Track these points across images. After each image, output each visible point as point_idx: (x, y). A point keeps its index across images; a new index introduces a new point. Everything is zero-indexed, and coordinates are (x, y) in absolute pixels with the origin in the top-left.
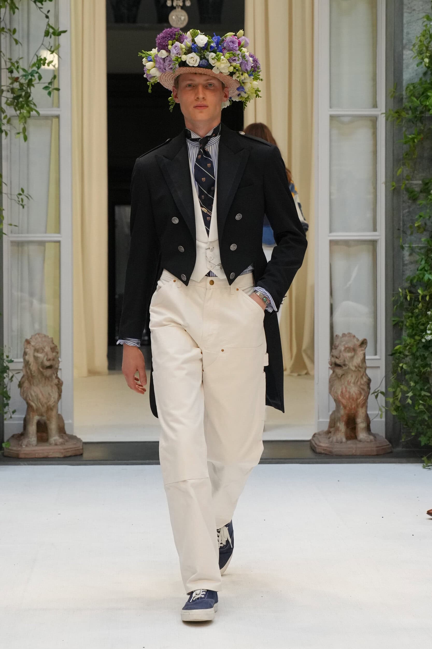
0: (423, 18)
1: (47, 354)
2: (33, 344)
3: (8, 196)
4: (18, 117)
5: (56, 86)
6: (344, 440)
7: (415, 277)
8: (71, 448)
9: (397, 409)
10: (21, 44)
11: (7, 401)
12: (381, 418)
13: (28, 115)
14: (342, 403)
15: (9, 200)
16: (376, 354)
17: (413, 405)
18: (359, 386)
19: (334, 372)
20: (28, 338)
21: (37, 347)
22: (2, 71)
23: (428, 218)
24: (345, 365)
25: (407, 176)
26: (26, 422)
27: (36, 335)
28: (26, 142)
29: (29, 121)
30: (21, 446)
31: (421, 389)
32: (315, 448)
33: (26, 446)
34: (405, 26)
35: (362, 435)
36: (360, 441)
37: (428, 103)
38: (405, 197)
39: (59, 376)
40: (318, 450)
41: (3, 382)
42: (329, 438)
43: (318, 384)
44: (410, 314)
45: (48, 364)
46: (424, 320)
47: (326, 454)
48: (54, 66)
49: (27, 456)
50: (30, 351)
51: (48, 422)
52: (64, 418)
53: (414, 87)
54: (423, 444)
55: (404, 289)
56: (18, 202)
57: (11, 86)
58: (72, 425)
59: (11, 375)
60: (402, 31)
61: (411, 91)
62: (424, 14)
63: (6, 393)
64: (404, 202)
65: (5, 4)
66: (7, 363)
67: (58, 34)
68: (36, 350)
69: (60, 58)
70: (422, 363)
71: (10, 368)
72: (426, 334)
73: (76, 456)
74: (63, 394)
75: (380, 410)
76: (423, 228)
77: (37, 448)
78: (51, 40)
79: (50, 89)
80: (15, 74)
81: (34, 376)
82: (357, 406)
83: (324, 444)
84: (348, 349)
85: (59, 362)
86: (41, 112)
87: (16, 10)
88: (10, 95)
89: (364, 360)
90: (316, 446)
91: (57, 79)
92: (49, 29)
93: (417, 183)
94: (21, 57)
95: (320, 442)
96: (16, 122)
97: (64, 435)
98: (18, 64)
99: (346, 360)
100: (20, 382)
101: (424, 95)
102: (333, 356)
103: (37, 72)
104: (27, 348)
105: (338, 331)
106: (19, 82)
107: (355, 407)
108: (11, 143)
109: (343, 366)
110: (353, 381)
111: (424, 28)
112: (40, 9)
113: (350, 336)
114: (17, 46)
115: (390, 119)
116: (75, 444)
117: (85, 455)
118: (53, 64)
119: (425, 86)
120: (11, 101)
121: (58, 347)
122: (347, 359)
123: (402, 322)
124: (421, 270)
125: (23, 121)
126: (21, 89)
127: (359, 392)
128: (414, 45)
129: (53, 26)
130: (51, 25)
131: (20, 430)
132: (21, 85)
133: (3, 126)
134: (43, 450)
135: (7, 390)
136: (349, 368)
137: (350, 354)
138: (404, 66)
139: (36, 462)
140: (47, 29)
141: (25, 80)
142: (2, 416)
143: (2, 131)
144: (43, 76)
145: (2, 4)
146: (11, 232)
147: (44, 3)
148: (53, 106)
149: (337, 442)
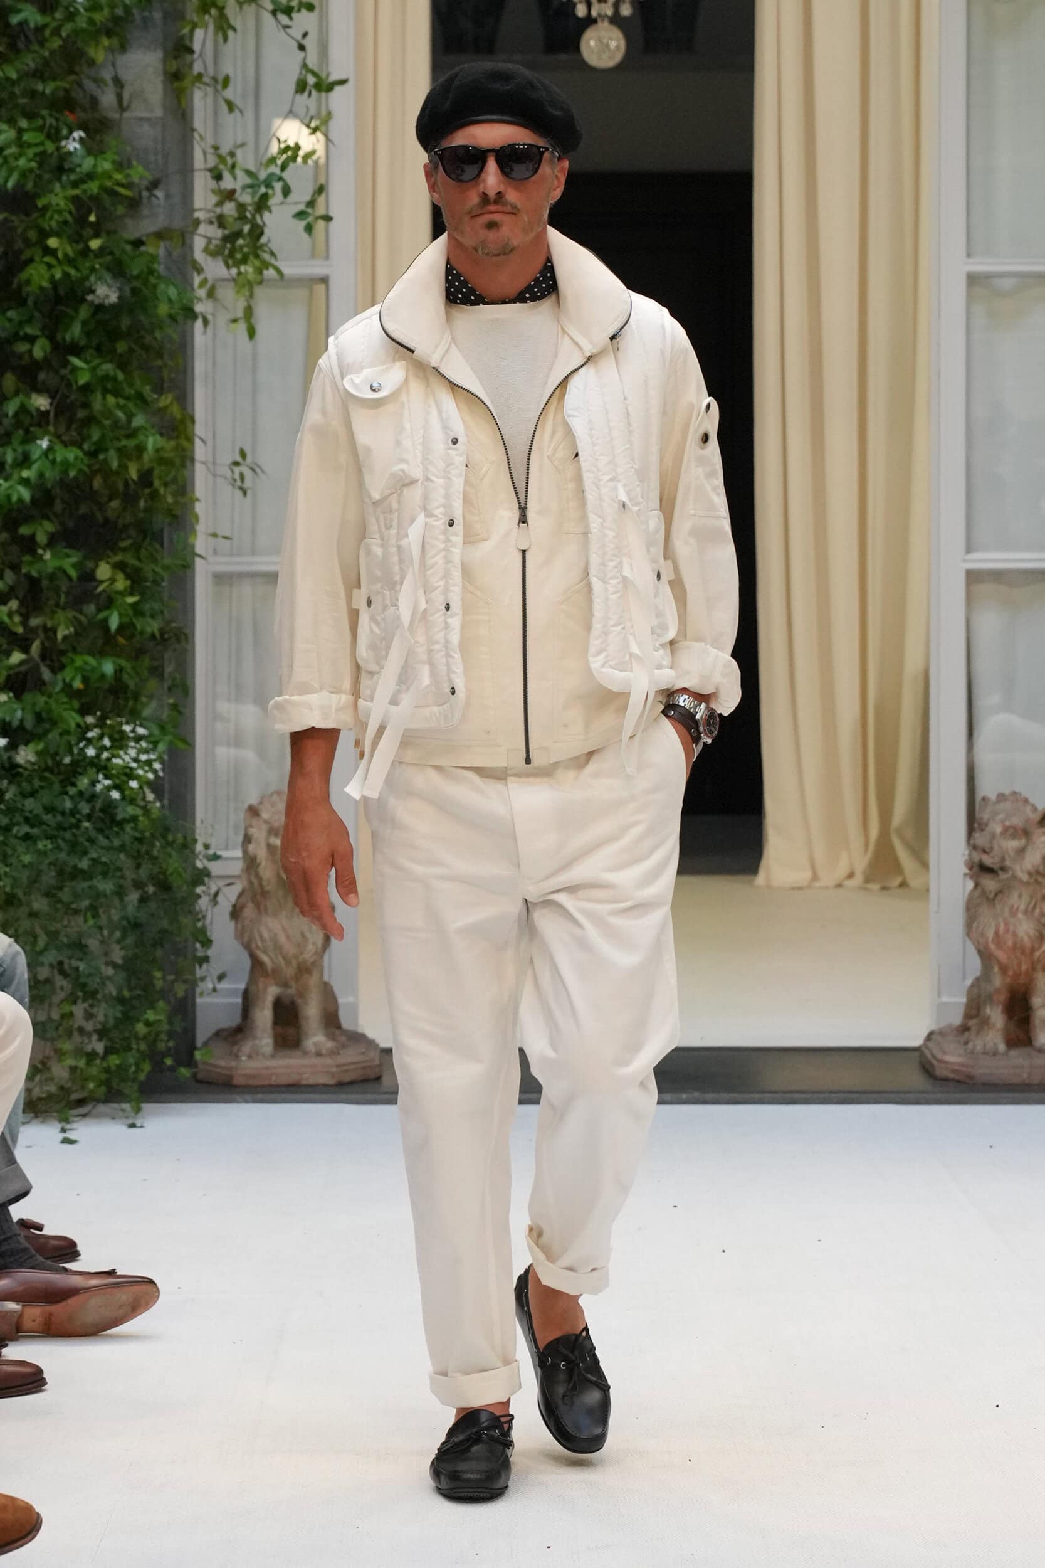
2: (265, 815)
3: (208, 469)
4: (232, 284)
5: (321, 210)
6: (1002, 1047)
8: (353, 1063)
10: (241, 112)
11: (206, 951)
13: (259, 278)
14: (996, 958)
15: (210, 477)
18: (1039, 921)
19: (977, 885)
20: (253, 800)
21: (276, 824)
22: (196, 174)
24: (1003, 869)
26: (248, 1000)
27: (272, 794)
28: (253, 341)
29: (258, 290)
32: (932, 1066)
33: (250, 1057)
36: (1040, 1051)
40: (940, 1071)
41: (196, 903)
42: (966, 1043)
43: (937, 912)
47: (958, 1081)
48: (316, 162)
49: (252, 1082)
50: (259, 833)
51: (299, 1001)
52: (337, 992)
56: (231, 480)
57: (218, 210)
58: (354, 1008)
59: (213, 889)
63: (203, 931)
65: (204, 19)
66: (206, 862)
68: (274, 831)
69: (330, 144)
71: (214, 873)
73: (365, 1081)
77: (274, 1063)
78: (310, 102)
79: (310, 219)
80: (227, 183)
81: (267, 892)
82: (1034, 969)
83: (952, 1057)
84: (1012, 832)
86: (286, 271)
87: (230, 33)
88: (216, 233)
90: (934, 1062)
91: (325, 193)
92: (305, 76)
94: (239, 142)
95: (944, 1053)
96: (227, 294)
97: (337, 1032)
98: (234, 159)
99: (1007, 857)
100: (234, 906)
102: (975, 848)
103: (280, 179)
104: (251, 826)
105: (987, 788)
106: (236, 200)
107: (1027, 970)
108: (215, 344)
109: (1000, 872)
110: (1022, 907)
112: (285, 31)
113: (1017, 800)
114: (232, 115)
116: (363, 1053)
117: (388, 1080)
118: (315, 157)
120: (216, 246)
122: (1009, 856)
125: (245, 291)
126: (242, 218)
127: (1037, 934)
129: (316, 69)
130: (311, 66)
131: (236, 1020)
132: (241, 207)
133: (198, 303)
134: (287, 1066)
135: (204, 923)
136: (1014, 877)
137: (1014, 844)
139: (272, 1096)
140: (302, 77)
141: (253, 195)
142: (193, 984)
143: (194, 316)
144: (293, 187)
145: (196, 20)
146: (215, 552)
147: (294, 15)
148: (313, 255)
149: (985, 1053)
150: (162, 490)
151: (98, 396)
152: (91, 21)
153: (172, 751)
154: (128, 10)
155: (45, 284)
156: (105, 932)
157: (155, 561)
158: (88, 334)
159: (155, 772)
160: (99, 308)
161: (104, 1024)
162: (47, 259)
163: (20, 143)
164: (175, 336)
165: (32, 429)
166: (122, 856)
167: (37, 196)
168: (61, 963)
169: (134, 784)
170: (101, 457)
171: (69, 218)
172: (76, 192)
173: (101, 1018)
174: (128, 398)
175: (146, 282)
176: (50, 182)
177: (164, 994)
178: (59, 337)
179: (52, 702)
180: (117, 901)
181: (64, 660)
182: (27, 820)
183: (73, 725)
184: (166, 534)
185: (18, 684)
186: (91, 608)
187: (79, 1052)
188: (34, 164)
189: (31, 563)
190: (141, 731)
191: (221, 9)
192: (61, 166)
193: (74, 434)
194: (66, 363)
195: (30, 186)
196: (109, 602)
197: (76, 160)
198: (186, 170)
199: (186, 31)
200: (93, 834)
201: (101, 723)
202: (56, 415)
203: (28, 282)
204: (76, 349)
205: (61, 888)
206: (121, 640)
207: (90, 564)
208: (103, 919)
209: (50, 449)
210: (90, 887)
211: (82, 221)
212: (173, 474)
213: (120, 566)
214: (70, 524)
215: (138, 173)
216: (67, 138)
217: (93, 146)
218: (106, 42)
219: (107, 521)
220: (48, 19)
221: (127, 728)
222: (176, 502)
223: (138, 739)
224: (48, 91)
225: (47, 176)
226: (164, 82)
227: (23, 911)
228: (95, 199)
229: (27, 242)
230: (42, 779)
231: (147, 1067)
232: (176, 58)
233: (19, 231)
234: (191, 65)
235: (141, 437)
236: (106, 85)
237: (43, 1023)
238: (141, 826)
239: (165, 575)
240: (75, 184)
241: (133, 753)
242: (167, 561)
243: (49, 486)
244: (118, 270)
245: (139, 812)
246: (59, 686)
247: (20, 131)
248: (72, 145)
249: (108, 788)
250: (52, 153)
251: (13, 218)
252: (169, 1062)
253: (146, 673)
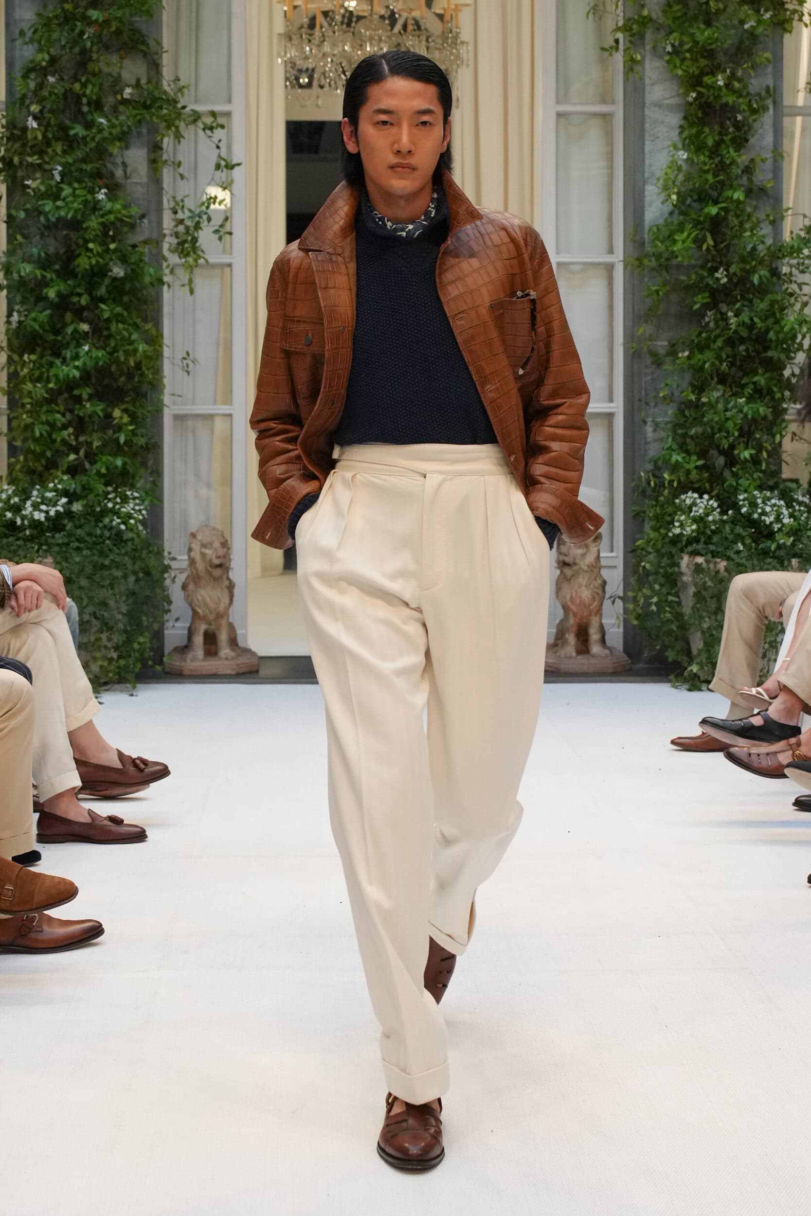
0: (669, 146)
1: (216, 550)
2: (199, 537)
3: (170, 360)
4: (182, 267)
5: (228, 230)
6: (574, 654)
7: (659, 459)
8: (244, 664)
9: (638, 617)
10: (187, 180)
11: (169, 607)
12: (619, 628)
13: (195, 264)
14: (572, 610)
15: (171, 365)
16: (612, 551)
17: (659, 612)
18: (592, 589)
19: (561, 572)
20: (194, 530)
21: (205, 542)
22: (164, 211)
23: (675, 386)
24: (575, 564)
25: (651, 336)
26: (191, 632)
27: (202, 527)
28: (193, 296)
29: (196, 270)
30: (185, 661)
31: (668, 594)
33: (192, 660)
34: (647, 156)
35: (596, 649)
36: (593, 656)
37: (675, 249)
38: (648, 361)
39: (231, 577)
41: (163, 582)
42: (556, 652)
44: (654, 503)
45: (217, 562)
46: (670, 509)
48: (226, 206)
49: (192, 673)
50: (196, 546)
51: (217, 632)
52: (237, 628)
53: (658, 229)
54: (670, 659)
55: (647, 472)
56: (182, 368)
57: (175, 230)
58: (245, 636)
59: (173, 575)
60: (644, 161)
61: (654, 233)
62: (670, 143)
63: (168, 596)
64: (646, 367)
65: (168, 133)
66: (168, 561)
67: (230, 167)
68: (204, 546)
70: (668, 562)
71: (173, 567)
72: (674, 526)
73: (250, 672)
74: (235, 599)
75: (618, 618)
76: (669, 399)
77: (204, 663)
78: (222, 175)
79: (221, 234)
80: (180, 216)
81: (201, 576)
82: (590, 613)
84: (579, 545)
85: (230, 560)
86: (211, 260)
87: (182, 139)
88: (175, 241)
89: (598, 558)
91: (229, 222)
92: (220, 162)
93: (661, 345)
94: (186, 193)
96: (180, 272)
97: (236, 648)
98: (183, 204)
99: (576, 558)
100: (184, 584)
101: (670, 238)
102: (560, 553)
103: (206, 213)
104: (192, 543)
106: (184, 224)
107: (587, 615)
108: (173, 297)
109: (573, 566)
110: (584, 583)
111: (671, 159)
112: (209, 139)
114: (183, 181)
115: (629, 267)
116: (250, 658)
117: (262, 672)
118: (225, 203)
119: (672, 228)
120: (174, 247)
121: (229, 542)
122: (578, 557)
123: (644, 512)
124: (668, 449)
125: (189, 271)
126: (187, 233)
127: (592, 597)
128: (658, 179)
129: (225, 158)
130: (223, 156)
131: (184, 642)
132: (187, 228)
133: (165, 276)
134: (211, 665)
136: (580, 568)
137: (581, 551)
138: (646, 204)
139: (204, 680)
140: (218, 162)
141: (192, 222)
142: (162, 624)
143: (163, 283)
144: (212, 216)
145: (164, 133)
146: (174, 404)
147: (215, 131)
148: (224, 252)
149: (566, 657)
150: (146, 372)
151: (114, 323)
152: (111, 133)
153: (152, 504)
154: (129, 127)
155: (87, 267)
156: (118, 597)
157: (143, 408)
158: (109, 292)
159: (143, 515)
160: (115, 279)
161: (117, 644)
162: (88, 254)
163: (73, 194)
164: (154, 294)
165: (81, 341)
166: (126, 558)
167: (83, 222)
168: (95, 613)
169: (132, 521)
170: (116, 355)
171: (99, 233)
172: (103, 220)
173: (116, 641)
174: (129, 325)
175: (138, 266)
176: (89, 215)
177: (147, 628)
178: (94, 294)
179: (90, 479)
180: (123, 581)
181: (97, 458)
182: (78, 540)
183: (100, 491)
184: (149, 395)
185: (73, 471)
186: (111, 432)
187: (104, 658)
188: (81, 206)
189: (79, 409)
190: (136, 494)
191: (177, 128)
192: (95, 207)
193: (101, 343)
194: (98, 307)
195: (79, 217)
196: (119, 428)
197: (103, 204)
198: (160, 210)
199: (159, 138)
200: (111, 546)
201: (115, 490)
202: (93, 335)
203: (78, 266)
204: (102, 300)
205: (95, 575)
206: (126, 448)
207: (110, 410)
208: (116, 591)
209: (90, 351)
210: (110, 574)
211: (105, 234)
212: (152, 364)
213: (125, 411)
214: (100, 389)
215: (135, 211)
216: (98, 193)
217: (111, 197)
218: (118, 144)
219: (119, 387)
220: (88, 133)
221: (129, 493)
222: (154, 378)
223: (134, 498)
224: (88, 169)
225: (88, 212)
226: (148, 164)
227: (75, 586)
228: (113, 223)
229: (77, 245)
230: (86, 519)
231: (139, 665)
232: (154, 152)
233: (74, 240)
234: (161, 156)
235: (136, 345)
236: (117, 164)
237: (86, 644)
238: (136, 543)
239: (149, 415)
240: (102, 216)
241: (131, 505)
242: (150, 408)
243: (89, 369)
244: (124, 260)
245: (135, 536)
246: (95, 471)
247: (74, 189)
248: (101, 196)
249: (119, 524)
250: (90, 202)
251: (71, 233)
252: (150, 663)
253: (138, 465)
